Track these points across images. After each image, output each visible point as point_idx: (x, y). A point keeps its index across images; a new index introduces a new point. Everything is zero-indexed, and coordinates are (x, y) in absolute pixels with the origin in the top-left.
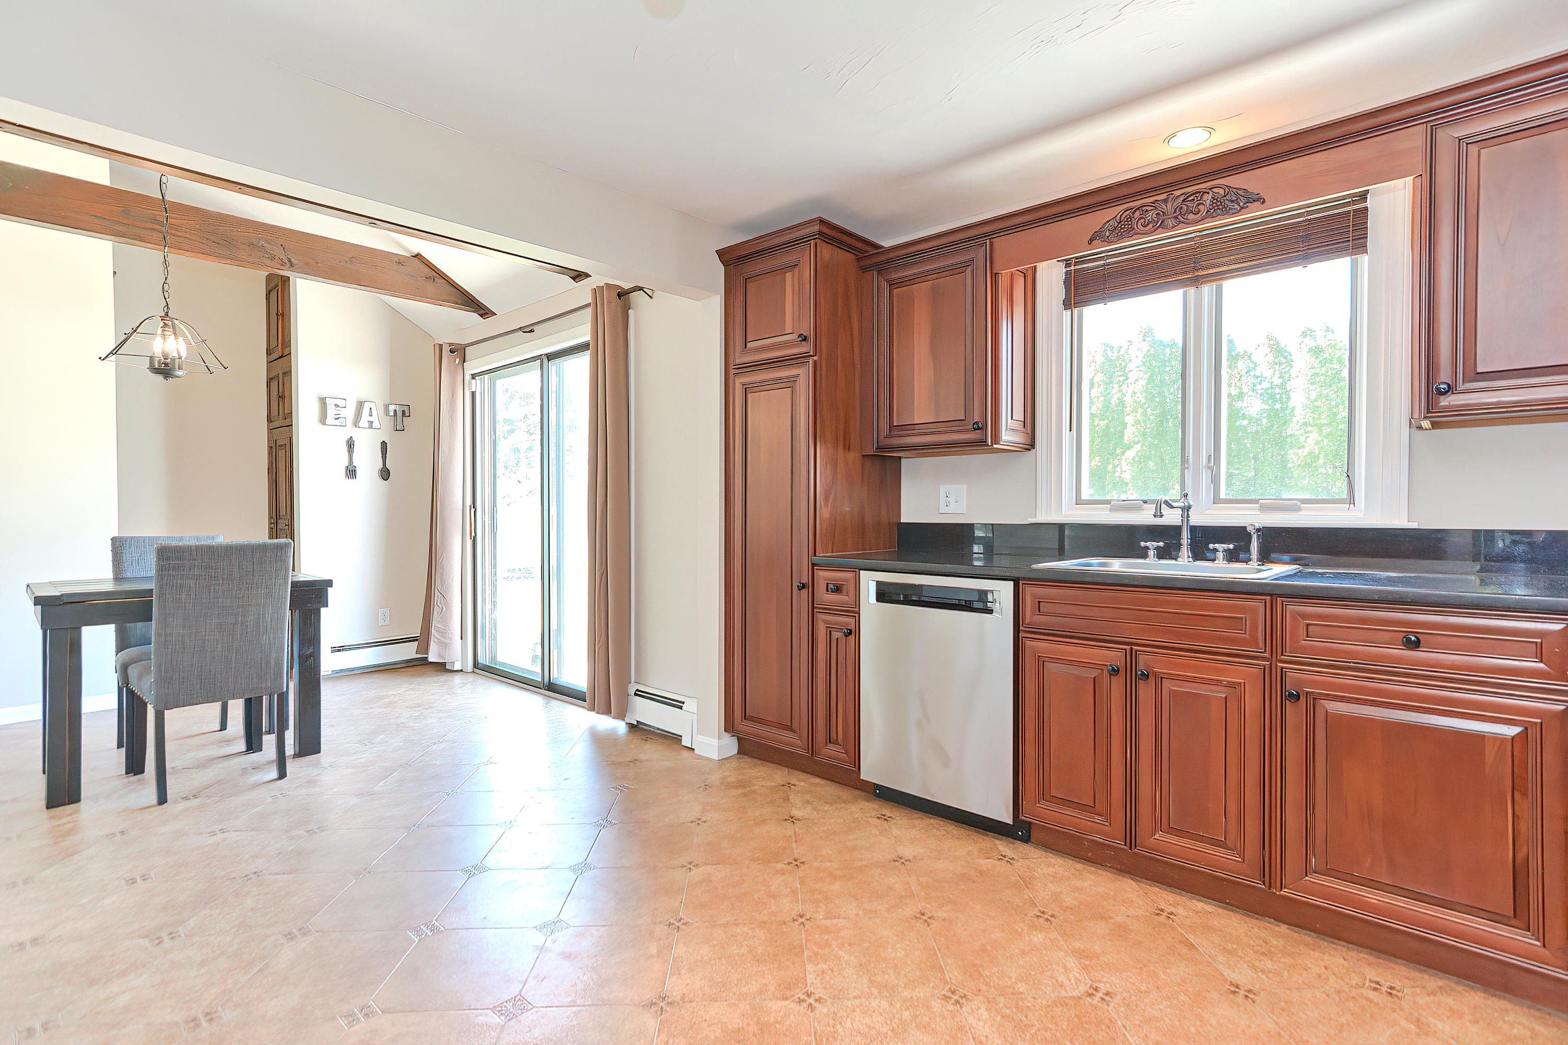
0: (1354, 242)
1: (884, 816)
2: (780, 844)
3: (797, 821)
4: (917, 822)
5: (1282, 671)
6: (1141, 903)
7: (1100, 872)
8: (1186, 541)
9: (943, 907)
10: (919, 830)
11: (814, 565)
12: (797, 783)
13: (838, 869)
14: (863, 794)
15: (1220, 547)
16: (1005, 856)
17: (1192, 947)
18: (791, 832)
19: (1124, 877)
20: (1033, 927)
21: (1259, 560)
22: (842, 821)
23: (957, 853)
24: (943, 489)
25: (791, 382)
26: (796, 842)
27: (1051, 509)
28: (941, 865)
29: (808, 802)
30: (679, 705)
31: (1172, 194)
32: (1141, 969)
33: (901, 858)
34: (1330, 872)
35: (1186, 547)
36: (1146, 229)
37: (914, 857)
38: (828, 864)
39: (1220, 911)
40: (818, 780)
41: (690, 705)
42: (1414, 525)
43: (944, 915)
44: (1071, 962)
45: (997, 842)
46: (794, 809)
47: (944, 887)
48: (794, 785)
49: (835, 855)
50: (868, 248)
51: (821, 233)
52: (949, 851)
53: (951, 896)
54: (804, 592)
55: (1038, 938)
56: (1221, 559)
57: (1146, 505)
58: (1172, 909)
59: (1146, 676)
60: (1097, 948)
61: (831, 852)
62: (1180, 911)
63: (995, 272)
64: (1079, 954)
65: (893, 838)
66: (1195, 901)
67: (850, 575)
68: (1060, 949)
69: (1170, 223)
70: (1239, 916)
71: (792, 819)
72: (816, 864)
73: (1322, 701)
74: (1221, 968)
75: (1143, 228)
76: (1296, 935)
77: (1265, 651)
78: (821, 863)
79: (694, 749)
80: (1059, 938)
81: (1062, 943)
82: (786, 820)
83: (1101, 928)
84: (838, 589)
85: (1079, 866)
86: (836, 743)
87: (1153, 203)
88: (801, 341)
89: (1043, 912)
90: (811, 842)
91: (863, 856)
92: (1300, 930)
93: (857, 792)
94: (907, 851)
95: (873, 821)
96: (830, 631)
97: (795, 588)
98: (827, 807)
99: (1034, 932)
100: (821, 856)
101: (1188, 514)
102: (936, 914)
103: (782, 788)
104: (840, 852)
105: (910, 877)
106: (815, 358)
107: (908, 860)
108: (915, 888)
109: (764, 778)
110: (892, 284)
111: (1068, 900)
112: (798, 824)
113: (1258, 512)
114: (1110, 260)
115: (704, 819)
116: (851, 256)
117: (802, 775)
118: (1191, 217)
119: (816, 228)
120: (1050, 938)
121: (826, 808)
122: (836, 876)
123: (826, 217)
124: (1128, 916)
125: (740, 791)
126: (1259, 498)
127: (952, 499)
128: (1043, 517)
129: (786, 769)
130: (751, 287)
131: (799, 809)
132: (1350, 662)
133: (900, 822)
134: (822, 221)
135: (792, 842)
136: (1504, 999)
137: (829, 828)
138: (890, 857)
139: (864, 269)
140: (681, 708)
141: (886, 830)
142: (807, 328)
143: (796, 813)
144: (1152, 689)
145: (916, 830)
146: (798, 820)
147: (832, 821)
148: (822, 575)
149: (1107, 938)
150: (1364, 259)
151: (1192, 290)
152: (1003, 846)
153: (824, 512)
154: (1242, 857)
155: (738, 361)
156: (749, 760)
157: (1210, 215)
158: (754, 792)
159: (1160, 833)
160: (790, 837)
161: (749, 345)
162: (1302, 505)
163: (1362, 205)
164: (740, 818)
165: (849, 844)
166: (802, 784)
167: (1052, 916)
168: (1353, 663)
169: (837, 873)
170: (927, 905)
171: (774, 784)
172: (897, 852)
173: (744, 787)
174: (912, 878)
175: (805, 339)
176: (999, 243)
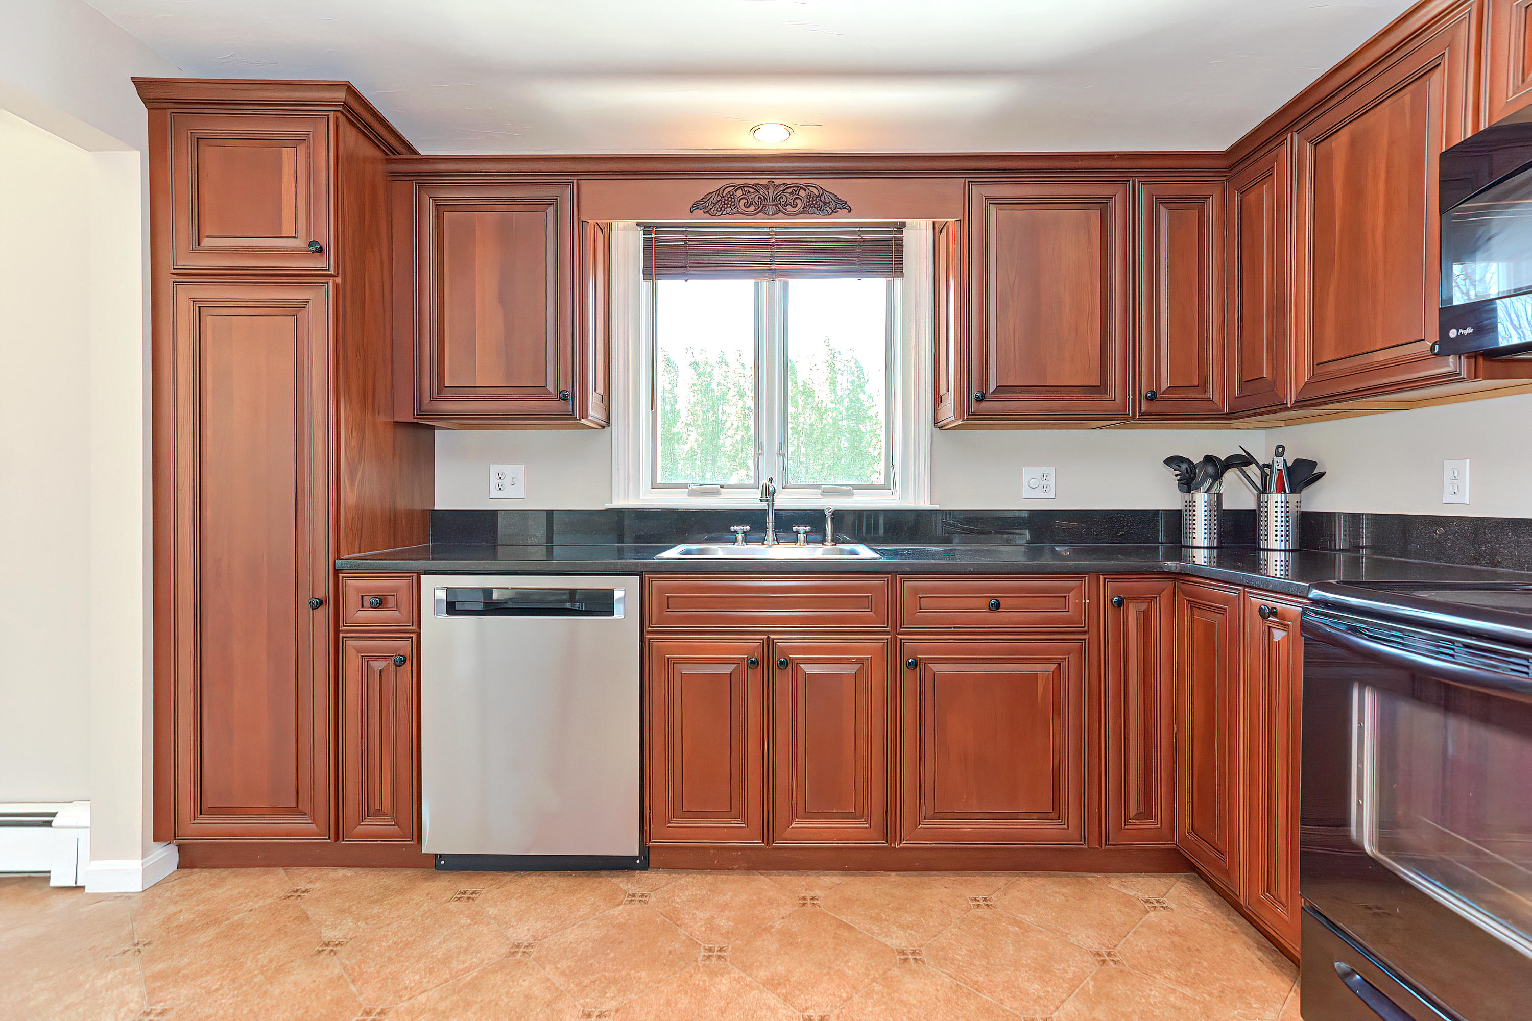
0: (896, 266)
1: (465, 893)
2: (328, 997)
3: (339, 948)
4: (512, 887)
5: (901, 642)
6: (784, 898)
7: (731, 877)
8: (771, 524)
9: (606, 993)
10: (520, 897)
11: (337, 572)
12: (309, 886)
13: (442, 999)
14: (419, 872)
15: (802, 529)
16: (634, 896)
17: (850, 928)
18: (337, 970)
19: (753, 874)
20: (712, 973)
21: (832, 540)
22: (409, 922)
23: (581, 913)
24: (495, 469)
25: (296, 309)
26: (354, 981)
27: (628, 494)
28: (572, 935)
29: (342, 911)
30: (45, 821)
31: (773, 182)
32: (828, 973)
33: (518, 946)
34: (938, 815)
35: (771, 530)
36: (747, 210)
37: (535, 939)
38: (423, 998)
39: (845, 878)
40: (341, 872)
41: (66, 815)
42: (936, 507)
43: (614, 1004)
44: (771, 999)
45: (616, 880)
46: (323, 929)
47: (591, 965)
48: (306, 891)
49: (426, 980)
50: (400, 148)
51: (345, 104)
52: (570, 913)
53: (606, 974)
54: (321, 613)
55: (724, 984)
56: (802, 541)
57: (722, 490)
58: (812, 894)
59: (784, 664)
60: (781, 969)
61: (417, 977)
62: (818, 893)
63: (582, 219)
64: (772, 984)
65: (493, 921)
66: (822, 877)
67: (402, 583)
68: (752, 988)
69: (771, 209)
70: (861, 878)
71: (330, 947)
72: (404, 1005)
73: (929, 665)
74: (881, 939)
75: (744, 209)
76: (905, 879)
77: (888, 625)
78: (411, 1001)
79: (83, 887)
80: (742, 974)
81: (748, 979)
82: (320, 952)
83: (770, 944)
84: (381, 603)
85: (710, 878)
86: (379, 813)
87: (756, 186)
88: (313, 252)
89: (710, 950)
90: (378, 972)
91: (466, 965)
92: (905, 873)
93: (409, 872)
94: (522, 933)
95: (454, 906)
96: (367, 661)
97: (305, 610)
98: (376, 909)
99: (718, 980)
100: (406, 988)
101: (773, 498)
102: (603, 1009)
103: (288, 902)
104: (431, 971)
105: (544, 968)
106: (339, 280)
107: (529, 946)
108: (559, 981)
109: (247, 896)
110: (441, 207)
111: (724, 923)
112: (343, 951)
113: (821, 497)
114: (689, 237)
115: (159, 1008)
116: (377, 154)
117: (313, 873)
118: (789, 208)
119: (341, 95)
120: (735, 979)
121: (376, 911)
122: (444, 1012)
123: (355, 84)
124: (783, 918)
125: (212, 932)
126: (820, 483)
127: (507, 481)
128: (619, 503)
129: (281, 871)
130: (210, 153)
131: (334, 927)
132: (951, 628)
133: (489, 896)
134: (350, 89)
135: (347, 986)
136: (1037, 876)
137: (395, 939)
138: (504, 950)
139: (395, 176)
140: (48, 824)
141: (477, 913)
142: (325, 234)
143: (329, 934)
144: (788, 676)
145: (517, 899)
146: (339, 944)
147: (394, 926)
148: (353, 586)
149: (782, 952)
150: (898, 282)
151: (765, 284)
152: (623, 883)
153: (350, 497)
154: (869, 823)
155: (181, 263)
156: (205, 873)
157: (804, 212)
158: (240, 925)
159: (797, 820)
160: (340, 977)
161: (206, 242)
162: (854, 490)
163: (899, 236)
164: (233, 980)
165: (439, 954)
166: (318, 885)
167: (721, 950)
168: (954, 628)
169: (442, 1006)
170: (588, 1000)
171: (269, 901)
172: (508, 939)
173: (217, 922)
174: (547, 969)
175: (320, 251)
176: (587, 187)
